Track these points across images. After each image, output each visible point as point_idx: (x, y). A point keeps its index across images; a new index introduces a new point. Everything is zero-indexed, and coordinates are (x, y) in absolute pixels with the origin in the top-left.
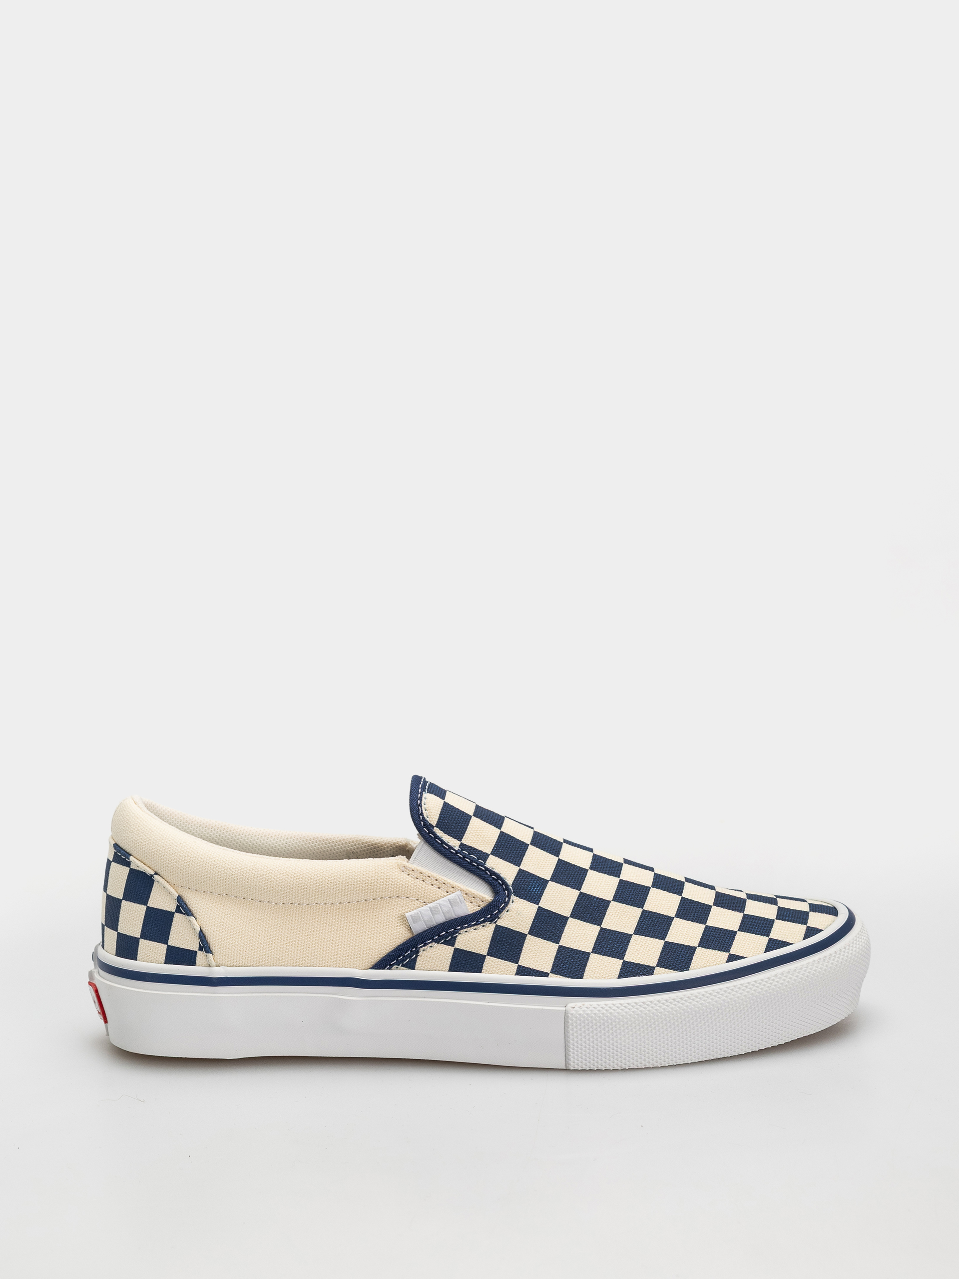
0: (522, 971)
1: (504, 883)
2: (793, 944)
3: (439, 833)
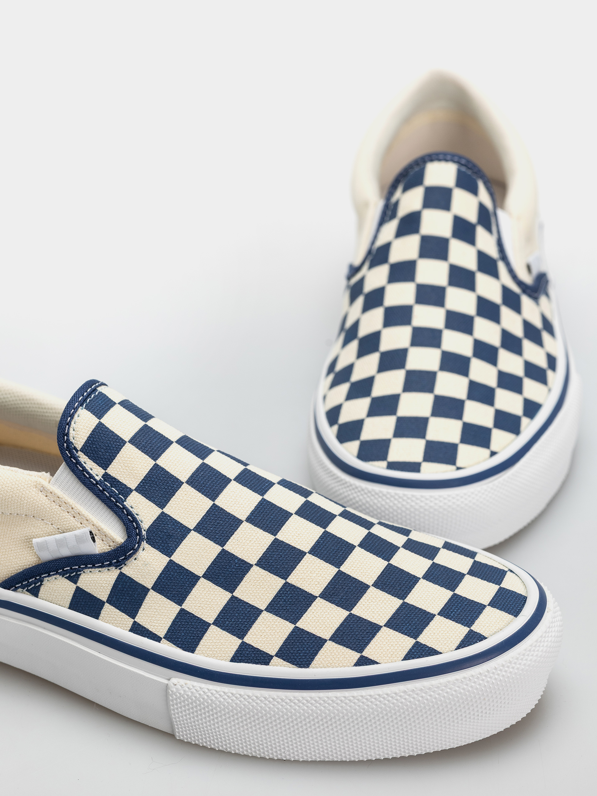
0: (137, 629)
1: (139, 527)
2: (441, 653)
3: (83, 458)
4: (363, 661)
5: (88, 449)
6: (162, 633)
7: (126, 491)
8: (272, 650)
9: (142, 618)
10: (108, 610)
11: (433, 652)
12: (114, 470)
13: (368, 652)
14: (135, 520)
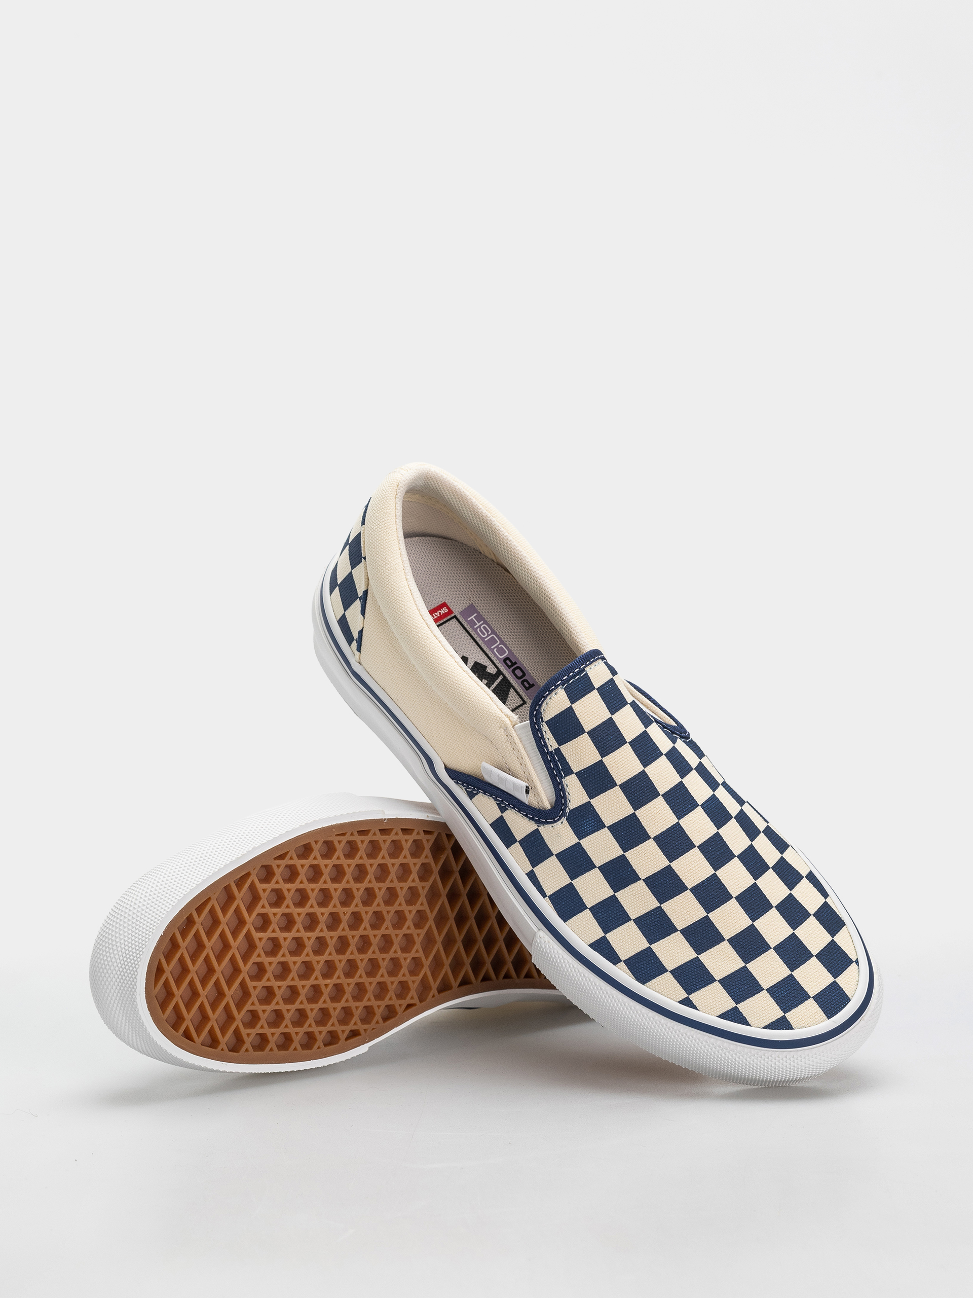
0: (532, 876)
1: (565, 805)
2: (750, 1026)
3: (545, 728)
4: (687, 1002)
5: (551, 723)
6: (549, 892)
7: (569, 771)
8: (624, 956)
9: (539, 870)
10: (517, 847)
11: (745, 1022)
12: (565, 749)
13: (694, 997)
14: (565, 797)
